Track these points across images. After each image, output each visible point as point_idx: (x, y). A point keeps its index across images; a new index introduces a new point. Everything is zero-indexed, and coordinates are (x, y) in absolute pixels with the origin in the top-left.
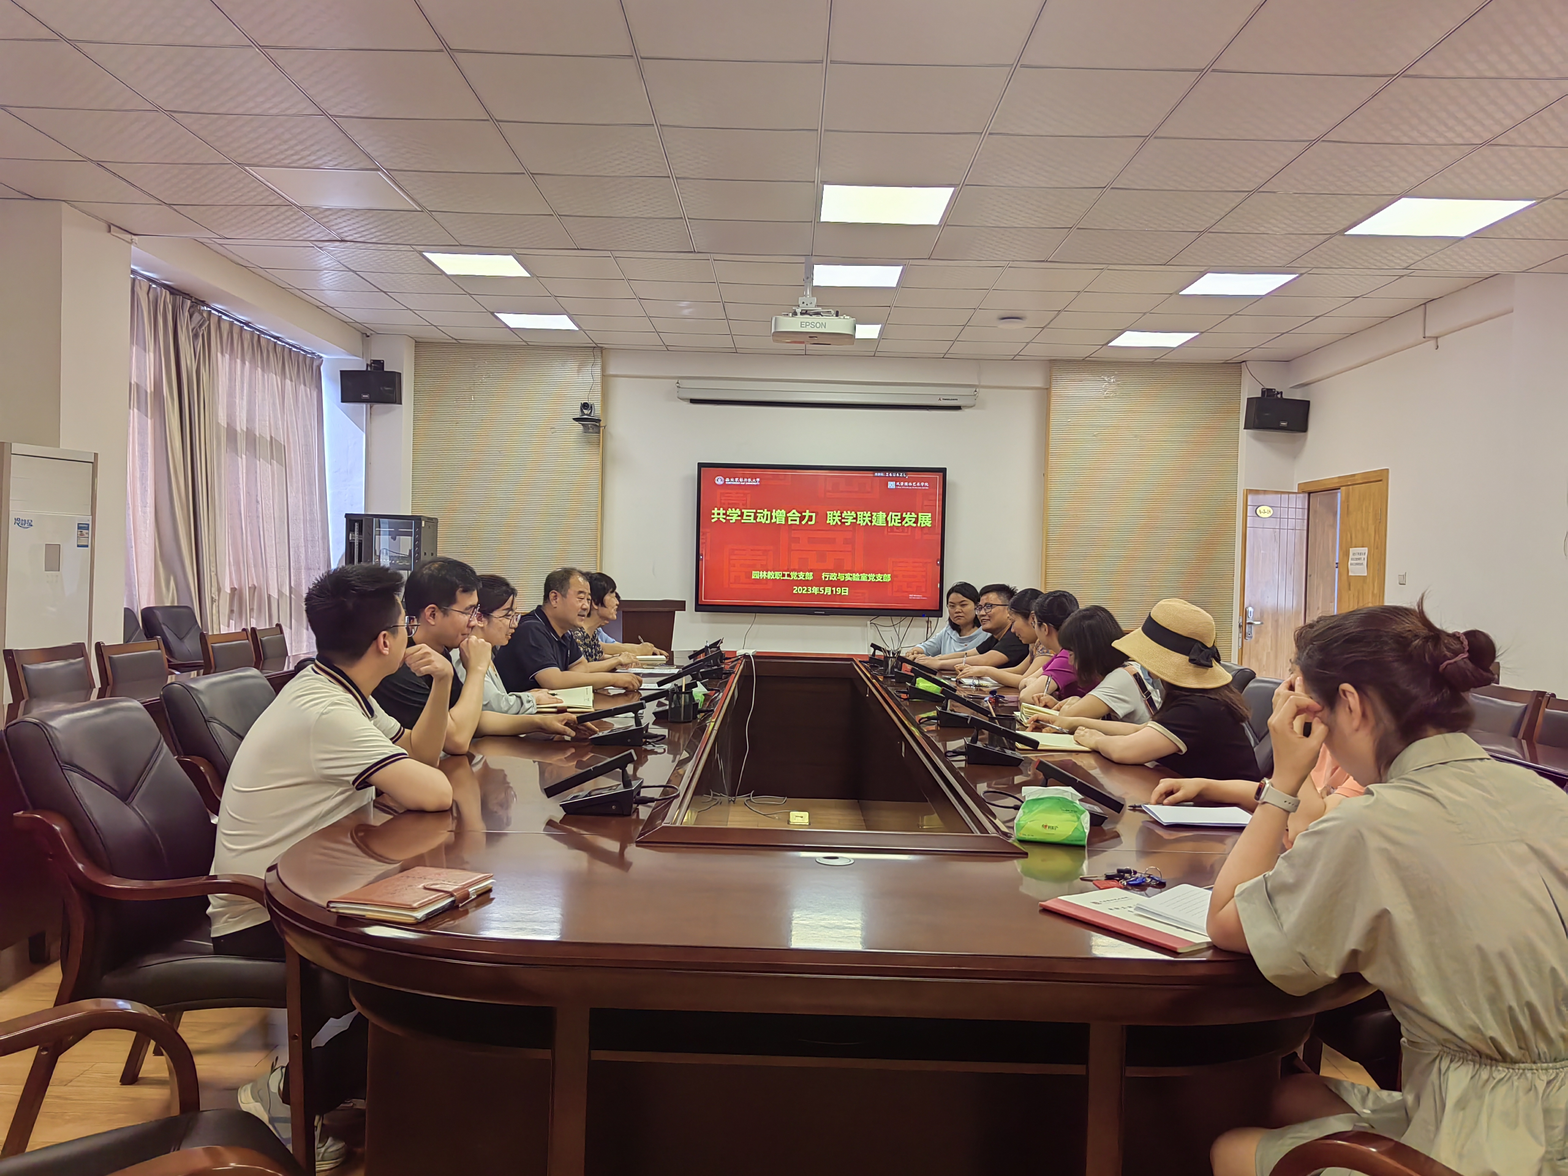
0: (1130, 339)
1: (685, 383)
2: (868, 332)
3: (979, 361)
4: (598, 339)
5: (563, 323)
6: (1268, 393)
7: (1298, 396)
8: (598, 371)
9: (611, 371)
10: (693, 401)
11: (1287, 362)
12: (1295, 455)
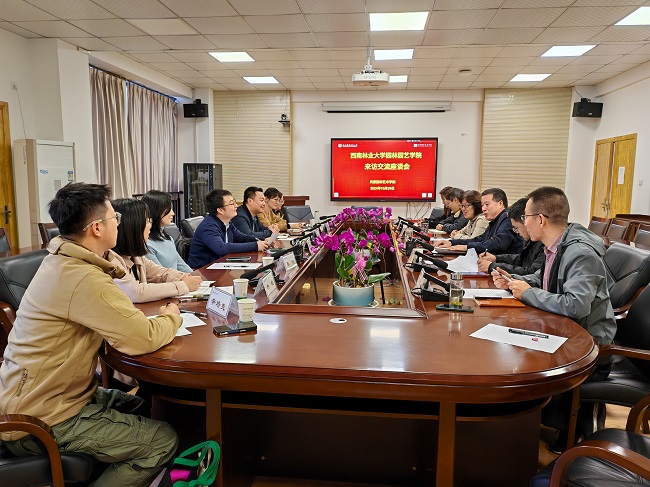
0: (521, 78)
1: (325, 104)
2: (403, 79)
3: (452, 90)
4: (288, 87)
5: (271, 80)
6: (584, 100)
7: (598, 101)
8: (288, 101)
9: (294, 100)
10: (329, 112)
11: (594, 86)
12: (595, 128)
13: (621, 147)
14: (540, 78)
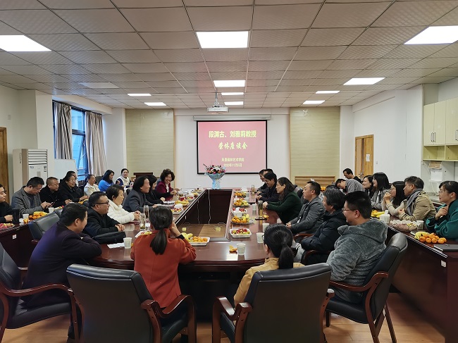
0: (307, 103)
1: (195, 117)
2: (241, 103)
3: (271, 108)
4: (172, 107)
5: (161, 104)
8: (172, 115)
9: (176, 114)
10: (198, 121)
11: (352, 106)
13: (367, 141)
14: (319, 102)
